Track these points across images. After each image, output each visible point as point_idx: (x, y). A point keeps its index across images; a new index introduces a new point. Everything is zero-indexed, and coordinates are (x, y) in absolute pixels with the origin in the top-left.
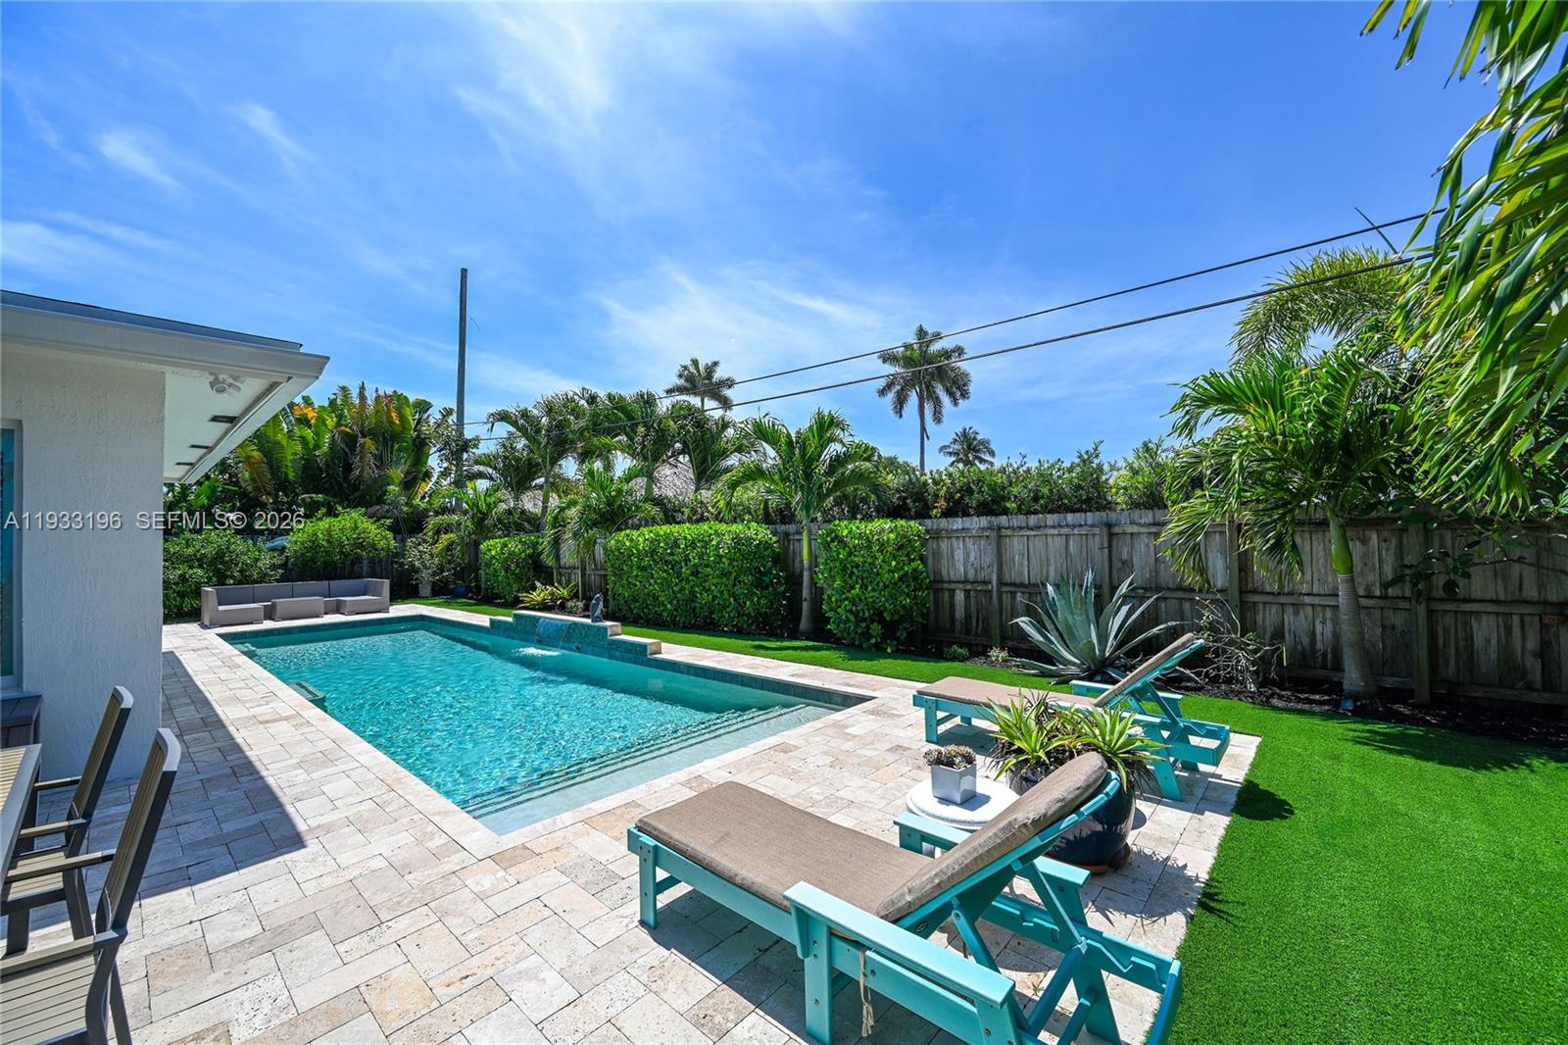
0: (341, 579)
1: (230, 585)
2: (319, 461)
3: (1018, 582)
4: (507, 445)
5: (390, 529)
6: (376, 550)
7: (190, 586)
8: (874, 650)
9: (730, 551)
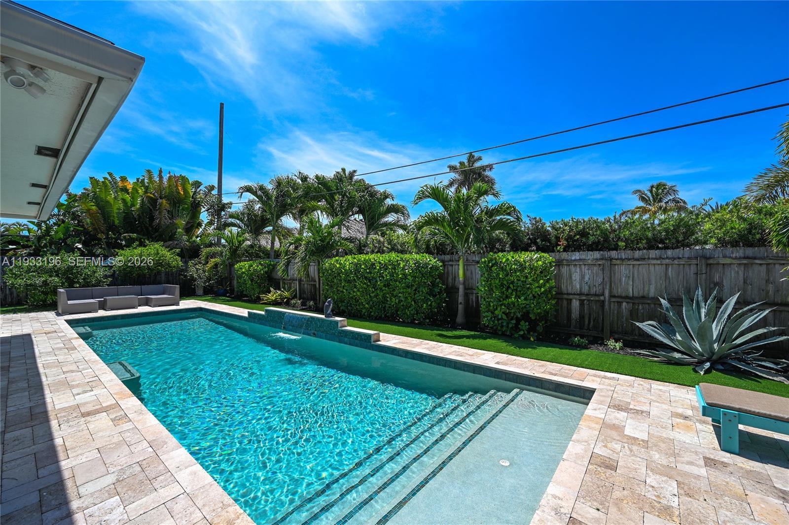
0: (148, 284)
1: (77, 287)
2: (134, 214)
3: (623, 295)
4: (249, 206)
5: (178, 255)
6: (171, 267)
7: (50, 288)
8: (521, 339)
9: (413, 271)
